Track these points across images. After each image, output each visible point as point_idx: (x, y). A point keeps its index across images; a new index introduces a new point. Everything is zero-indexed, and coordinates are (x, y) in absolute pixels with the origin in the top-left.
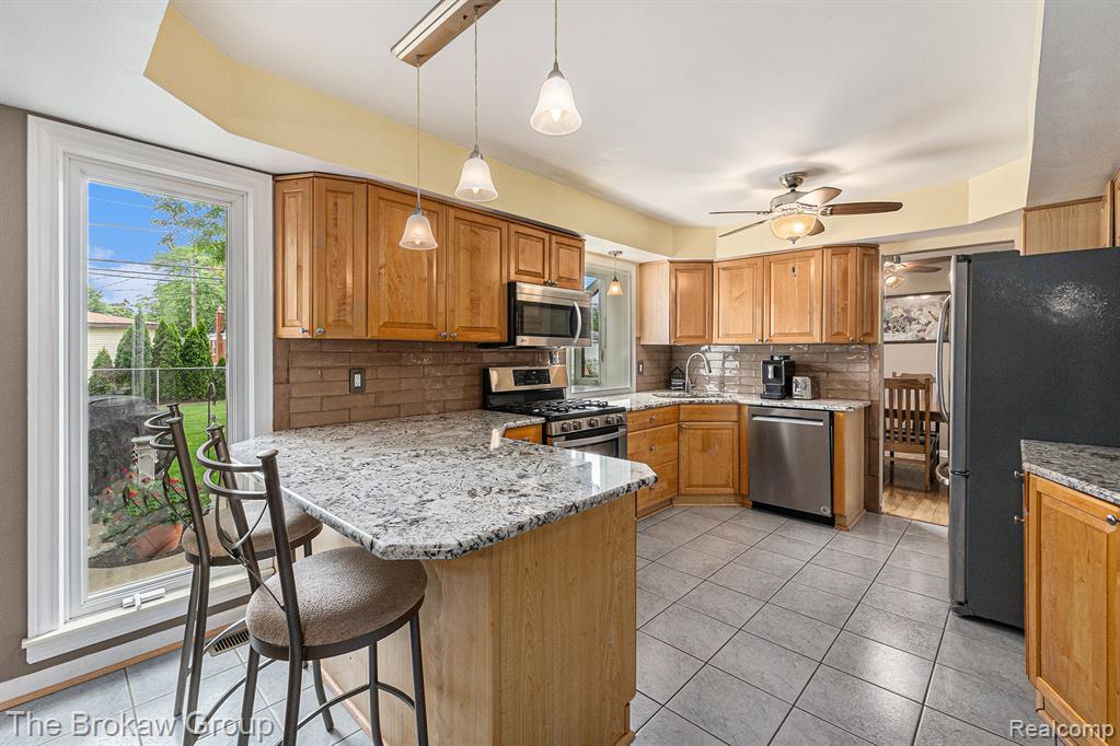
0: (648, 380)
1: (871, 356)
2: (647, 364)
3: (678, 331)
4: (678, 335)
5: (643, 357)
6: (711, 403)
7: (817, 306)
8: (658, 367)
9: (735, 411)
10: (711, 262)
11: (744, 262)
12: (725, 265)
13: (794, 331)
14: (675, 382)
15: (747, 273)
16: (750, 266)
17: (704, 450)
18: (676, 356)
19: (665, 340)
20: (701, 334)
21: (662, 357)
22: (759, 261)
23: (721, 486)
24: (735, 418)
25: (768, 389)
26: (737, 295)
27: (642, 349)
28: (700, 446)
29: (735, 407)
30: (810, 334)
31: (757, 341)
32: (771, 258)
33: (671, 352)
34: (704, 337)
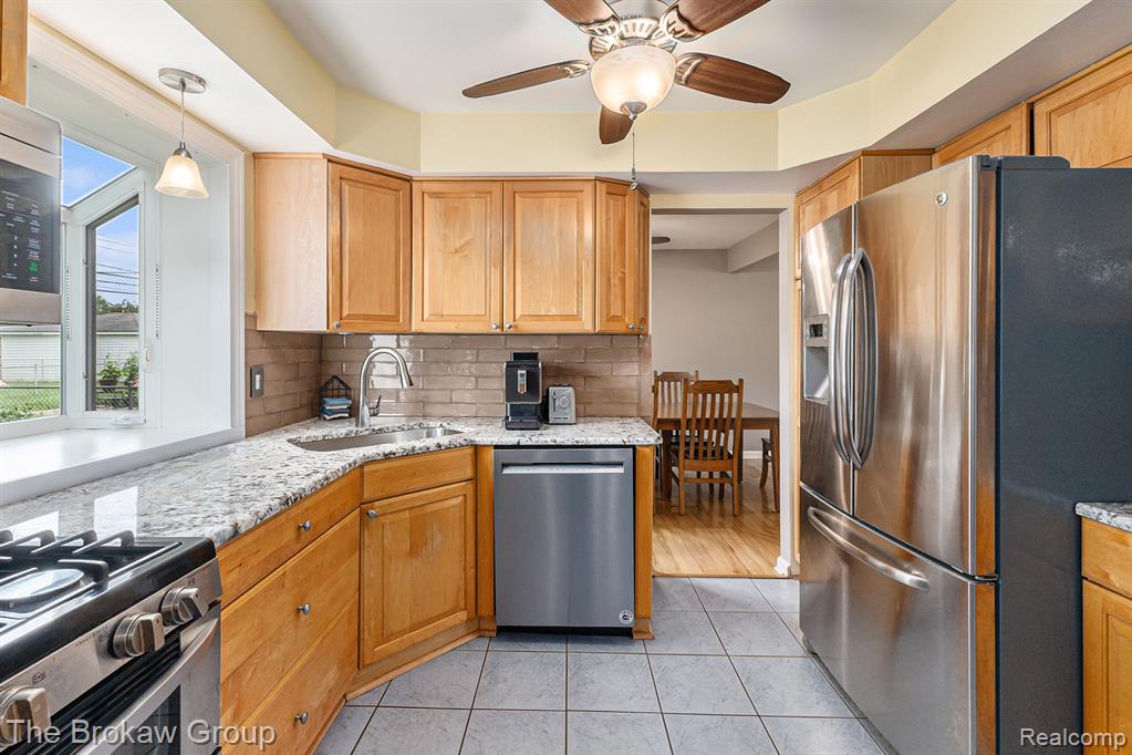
0: (274, 406)
1: (640, 351)
2: (270, 372)
3: (346, 303)
4: (345, 313)
5: (263, 357)
6: (427, 451)
7: (587, 271)
8: (297, 378)
9: (468, 461)
10: (408, 180)
11: (469, 187)
12: (435, 187)
13: (554, 311)
14: (333, 404)
15: (475, 207)
16: (480, 194)
17: (413, 552)
18: (330, 355)
19: (317, 323)
20: (390, 312)
21: (305, 356)
22: (496, 188)
23: (446, 614)
24: (469, 473)
25: (516, 411)
26: (458, 245)
27: (257, 341)
28: (406, 546)
29: (470, 451)
30: (577, 317)
31: (493, 329)
32: (518, 187)
33: (321, 348)
34: (395, 318)
